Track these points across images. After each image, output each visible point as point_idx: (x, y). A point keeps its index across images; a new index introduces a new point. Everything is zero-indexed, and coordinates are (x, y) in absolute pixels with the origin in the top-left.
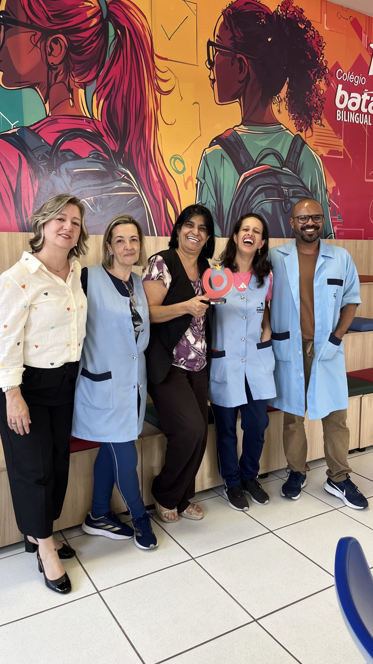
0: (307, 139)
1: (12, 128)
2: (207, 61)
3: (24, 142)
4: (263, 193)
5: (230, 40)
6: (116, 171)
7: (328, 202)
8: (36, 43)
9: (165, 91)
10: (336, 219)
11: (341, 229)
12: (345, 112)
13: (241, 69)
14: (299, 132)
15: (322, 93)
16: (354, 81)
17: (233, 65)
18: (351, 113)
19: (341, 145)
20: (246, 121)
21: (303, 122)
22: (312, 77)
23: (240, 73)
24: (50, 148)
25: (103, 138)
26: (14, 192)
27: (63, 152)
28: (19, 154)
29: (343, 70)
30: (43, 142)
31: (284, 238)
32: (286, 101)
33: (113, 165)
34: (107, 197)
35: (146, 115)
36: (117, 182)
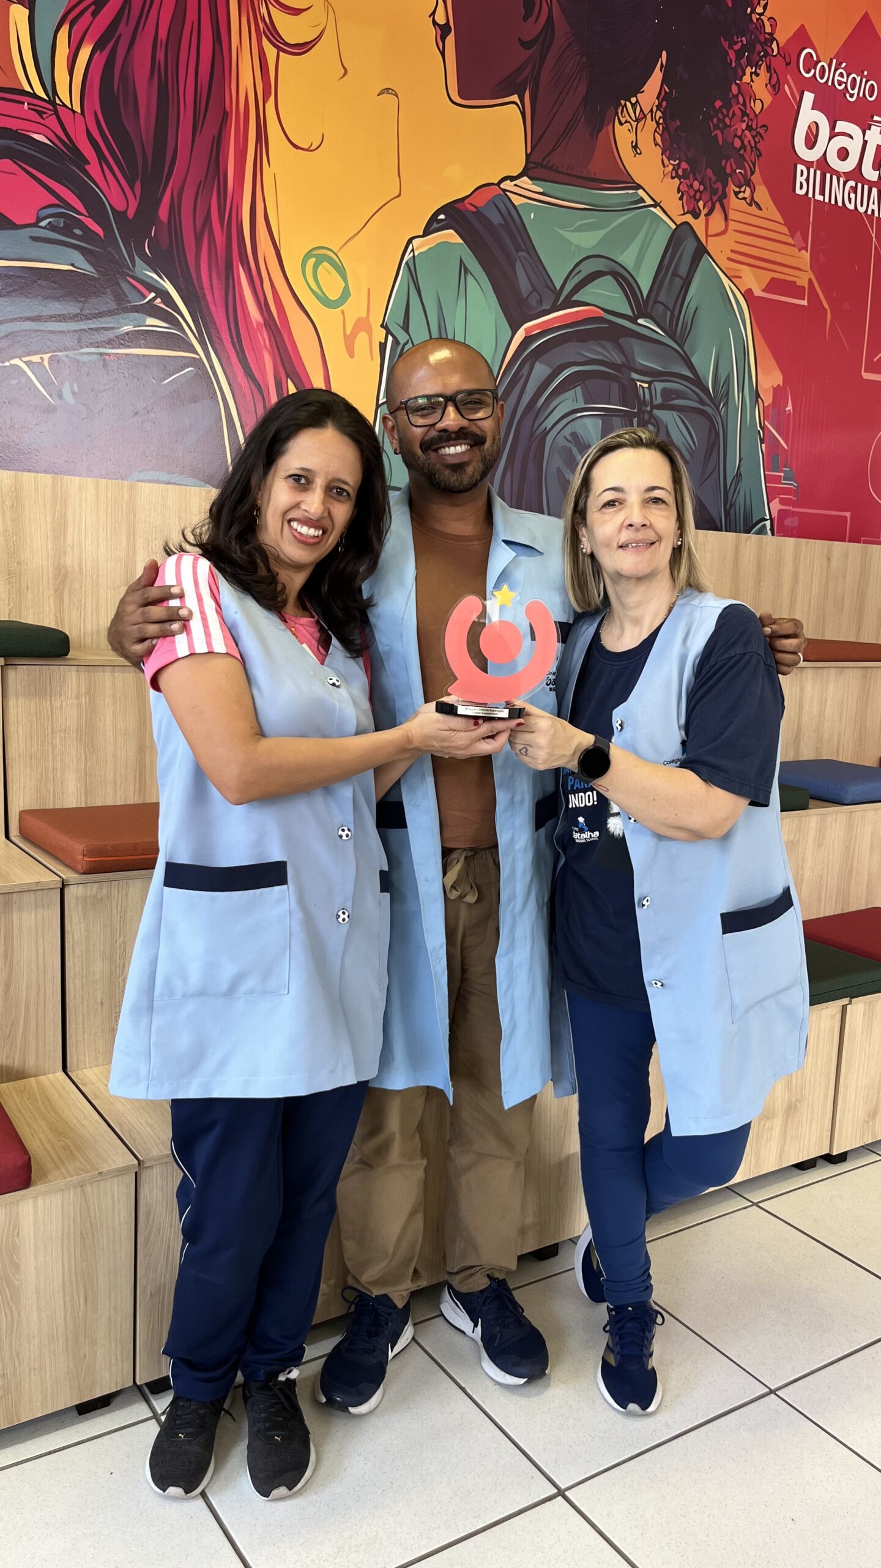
0: (709, 238)
4: (579, 387)
6: (128, 278)
7: (759, 428)
9: (294, 43)
10: (778, 480)
11: (790, 508)
12: (818, 173)
13: (529, 5)
14: (689, 215)
15: (758, 109)
16: (846, 87)
18: (835, 178)
19: (803, 268)
20: (537, 166)
21: (702, 188)
22: (731, 60)
23: (526, 18)
25: (87, 167)
29: (819, 53)
32: (657, 119)
33: (117, 257)
34: (95, 357)
35: (228, 109)
36: (131, 314)
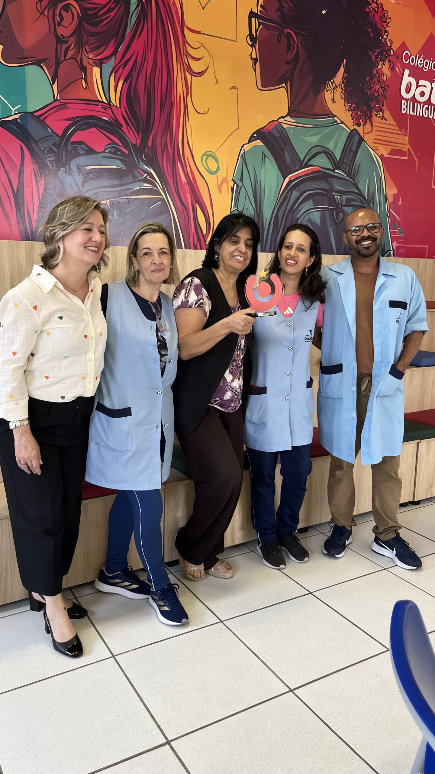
0: (365, 135)
1: (13, 114)
2: (249, 36)
3: (27, 131)
4: (311, 200)
5: (276, 11)
6: (137, 169)
7: (387, 212)
8: (43, 10)
9: (197, 72)
10: (396, 233)
11: (401, 245)
12: (411, 103)
13: (289, 46)
14: (356, 126)
15: (385, 78)
16: (423, 66)
17: (280, 41)
18: (419, 104)
19: (405, 144)
20: (293, 111)
21: (361, 114)
22: (373, 60)
23: (288, 52)
24: (58, 139)
25: (122, 128)
26: (16, 192)
27: (74, 145)
28: (20, 145)
29: (411, 52)
30: (49, 132)
31: (334, 254)
32: (342, 87)
33: (133, 161)
34: (125, 200)
35: (173, 101)
36: (138, 183)
